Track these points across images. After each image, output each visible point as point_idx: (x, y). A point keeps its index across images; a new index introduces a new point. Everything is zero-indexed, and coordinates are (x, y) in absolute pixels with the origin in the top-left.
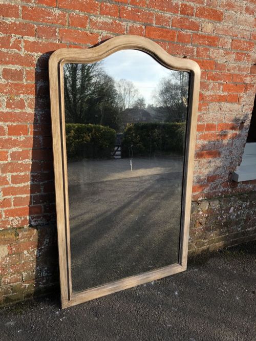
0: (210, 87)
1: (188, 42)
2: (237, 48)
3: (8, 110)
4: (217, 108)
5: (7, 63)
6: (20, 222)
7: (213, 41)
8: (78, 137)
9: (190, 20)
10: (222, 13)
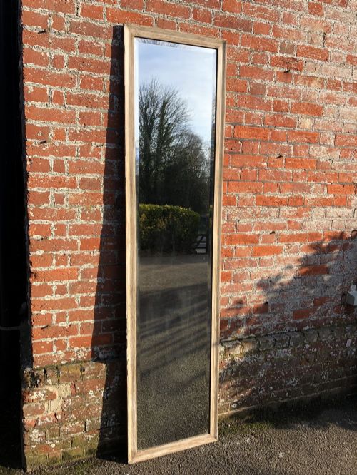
0: (312, 189)
1: (283, 141)
2: (341, 144)
3: (84, 222)
4: (322, 214)
5: (85, 172)
6: (86, 354)
7: (312, 138)
8: (151, 222)
9: (285, 116)
10: (321, 107)
